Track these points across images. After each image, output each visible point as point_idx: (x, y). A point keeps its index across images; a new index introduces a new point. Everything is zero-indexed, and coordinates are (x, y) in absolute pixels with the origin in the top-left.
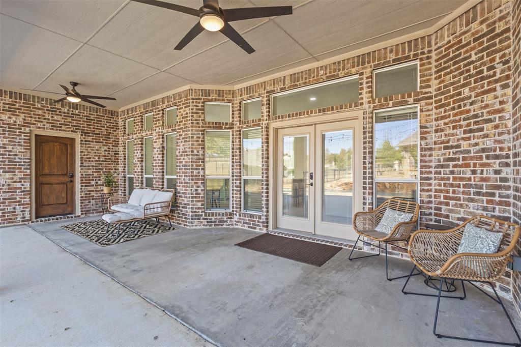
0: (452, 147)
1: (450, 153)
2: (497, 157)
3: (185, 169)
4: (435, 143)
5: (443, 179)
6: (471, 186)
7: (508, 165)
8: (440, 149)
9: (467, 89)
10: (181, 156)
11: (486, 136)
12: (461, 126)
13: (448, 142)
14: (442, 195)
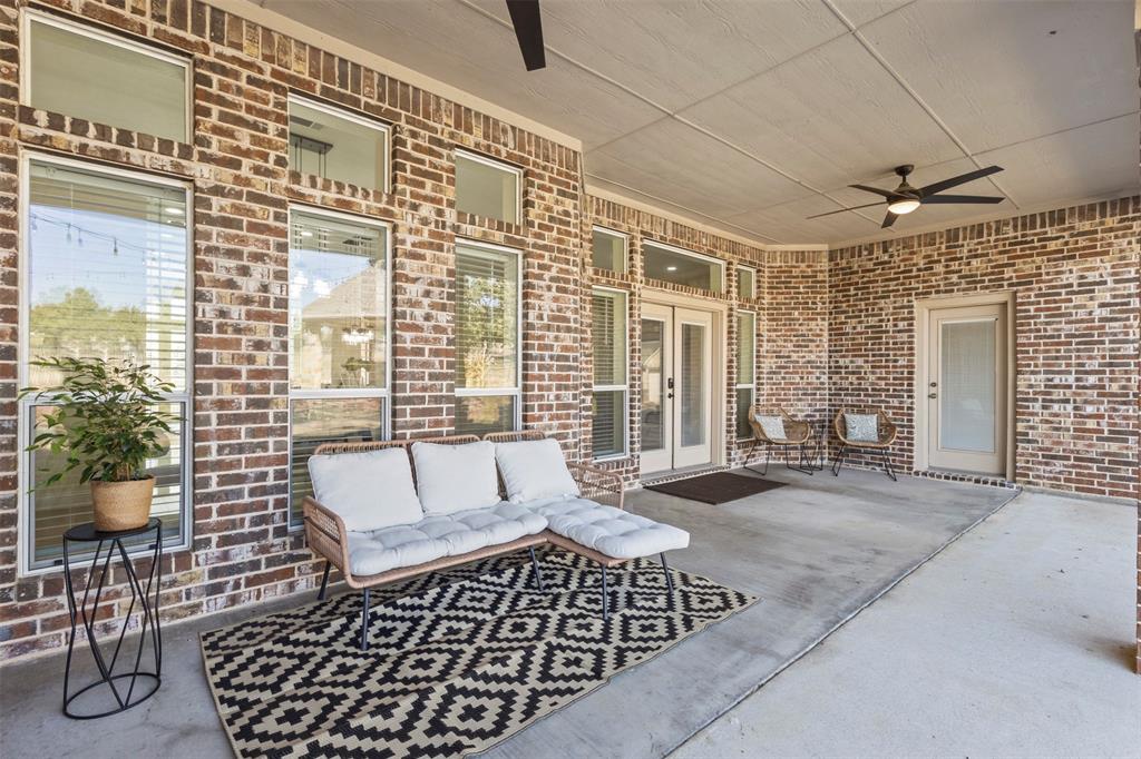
0: (783, 357)
1: (782, 362)
2: (818, 367)
3: (560, 368)
4: (767, 352)
5: (774, 384)
6: (799, 389)
7: (824, 373)
8: (772, 357)
9: (796, 313)
10: (548, 328)
11: (811, 352)
12: (791, 341)
13: (780, 352)
14: (774, 398)
